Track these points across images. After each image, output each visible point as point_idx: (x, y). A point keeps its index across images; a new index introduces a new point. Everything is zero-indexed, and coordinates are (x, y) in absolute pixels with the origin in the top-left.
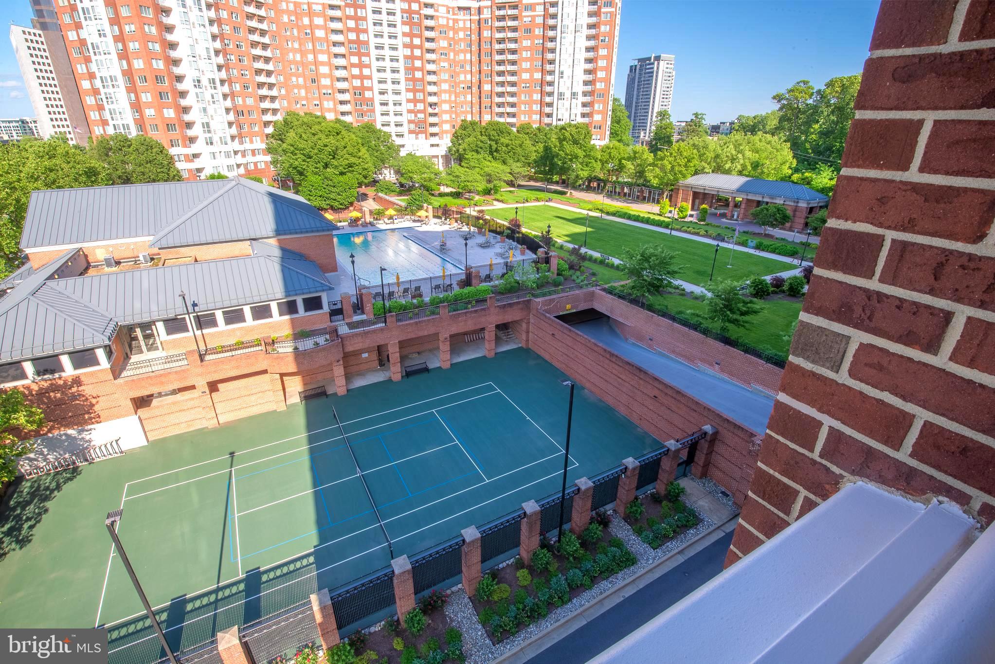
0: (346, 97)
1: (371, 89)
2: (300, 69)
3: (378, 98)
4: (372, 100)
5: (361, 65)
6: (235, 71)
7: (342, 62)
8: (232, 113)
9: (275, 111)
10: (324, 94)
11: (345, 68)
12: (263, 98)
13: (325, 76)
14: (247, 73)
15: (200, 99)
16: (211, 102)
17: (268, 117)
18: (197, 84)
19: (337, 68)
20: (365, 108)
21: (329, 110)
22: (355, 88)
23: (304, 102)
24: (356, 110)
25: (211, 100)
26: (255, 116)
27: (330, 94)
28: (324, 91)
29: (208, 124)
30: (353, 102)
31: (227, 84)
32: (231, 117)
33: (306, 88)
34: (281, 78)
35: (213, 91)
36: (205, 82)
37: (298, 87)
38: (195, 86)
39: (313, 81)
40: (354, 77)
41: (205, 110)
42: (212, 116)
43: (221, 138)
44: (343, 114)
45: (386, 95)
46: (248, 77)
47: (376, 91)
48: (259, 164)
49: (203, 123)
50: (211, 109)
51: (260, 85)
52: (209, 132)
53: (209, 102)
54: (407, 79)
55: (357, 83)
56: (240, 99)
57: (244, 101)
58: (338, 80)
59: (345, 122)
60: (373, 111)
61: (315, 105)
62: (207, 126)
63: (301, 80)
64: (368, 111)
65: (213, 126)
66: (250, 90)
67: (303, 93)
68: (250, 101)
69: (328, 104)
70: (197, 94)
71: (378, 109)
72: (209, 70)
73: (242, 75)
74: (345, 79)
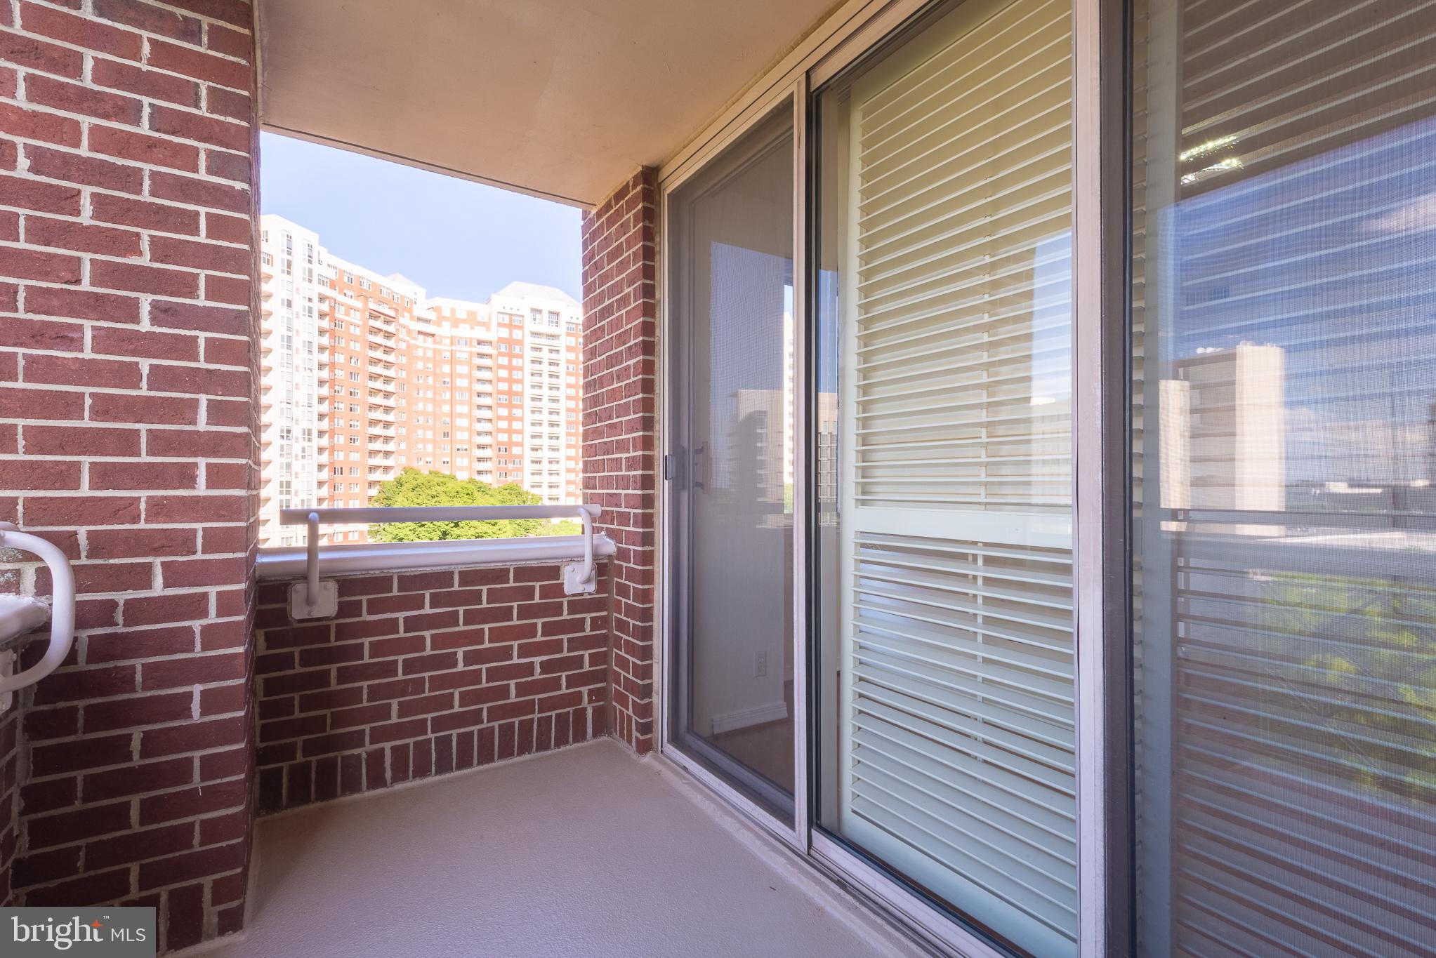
0: (487, 453)
1: (521, 444)
2: (431, 422)
3: (529, 455)
4: (521, 457)
5: (510, 418)
6: (342, 422)
7: (486, 414)
8: (326, 470)
9: (387, 469)
10: (458, 450)
11: (490, 420)
12: (373, 453)
13: (461, 429)
14: (356, 423)
15: (285, 453)
16: (300, 457)
17: (377, 476)
18: (285, 434)
19: (479, 420)
20: (510, 466)
21: (461, 469)
22: (499, 443)
23: (429, 459)
24: (498, 469)
25: (300, 454)
26: (357, 475)
27: (466, 450)
28: (458, 447)
29: (288, 484)
30: (495, 459)
31: (327, 436)
32: (325, 475)
33: (434, 442)
34: (403, 431)
35: (306, 444)
36: (297, 432)
37: (424, 441)
38: (282, 437)
39: (446, 434)
40: (500, 431)
41: (288, 466)
42: (296, 473)
43: (303, 501)
44: (480, 473)
45: (540, 451)
46: (358, 428)
47: (527, 446)
48: (350, 534)
49: (282, 483)
50: (296, 466)
51: (372, 438)
52: (288, 492)
53: (296, 456)
54: (568, 434)
55: (503, 437)
56: (341, 454)
57: (347, 456)
58: (479, 434)
59: (482, 483)
60: (521, 470)
61: (444, 462)
62: (286, 486)
63: (429, 434)
64: (514, 470)
65: (293, 488)
66: (357, 443)
67: (430, 448)
68: (355, 457)
69: (462, 462)
70: (282, 447)
71: (528, 467)
72: (306, 419)
73: (351, 426)
74: (487, 433)
